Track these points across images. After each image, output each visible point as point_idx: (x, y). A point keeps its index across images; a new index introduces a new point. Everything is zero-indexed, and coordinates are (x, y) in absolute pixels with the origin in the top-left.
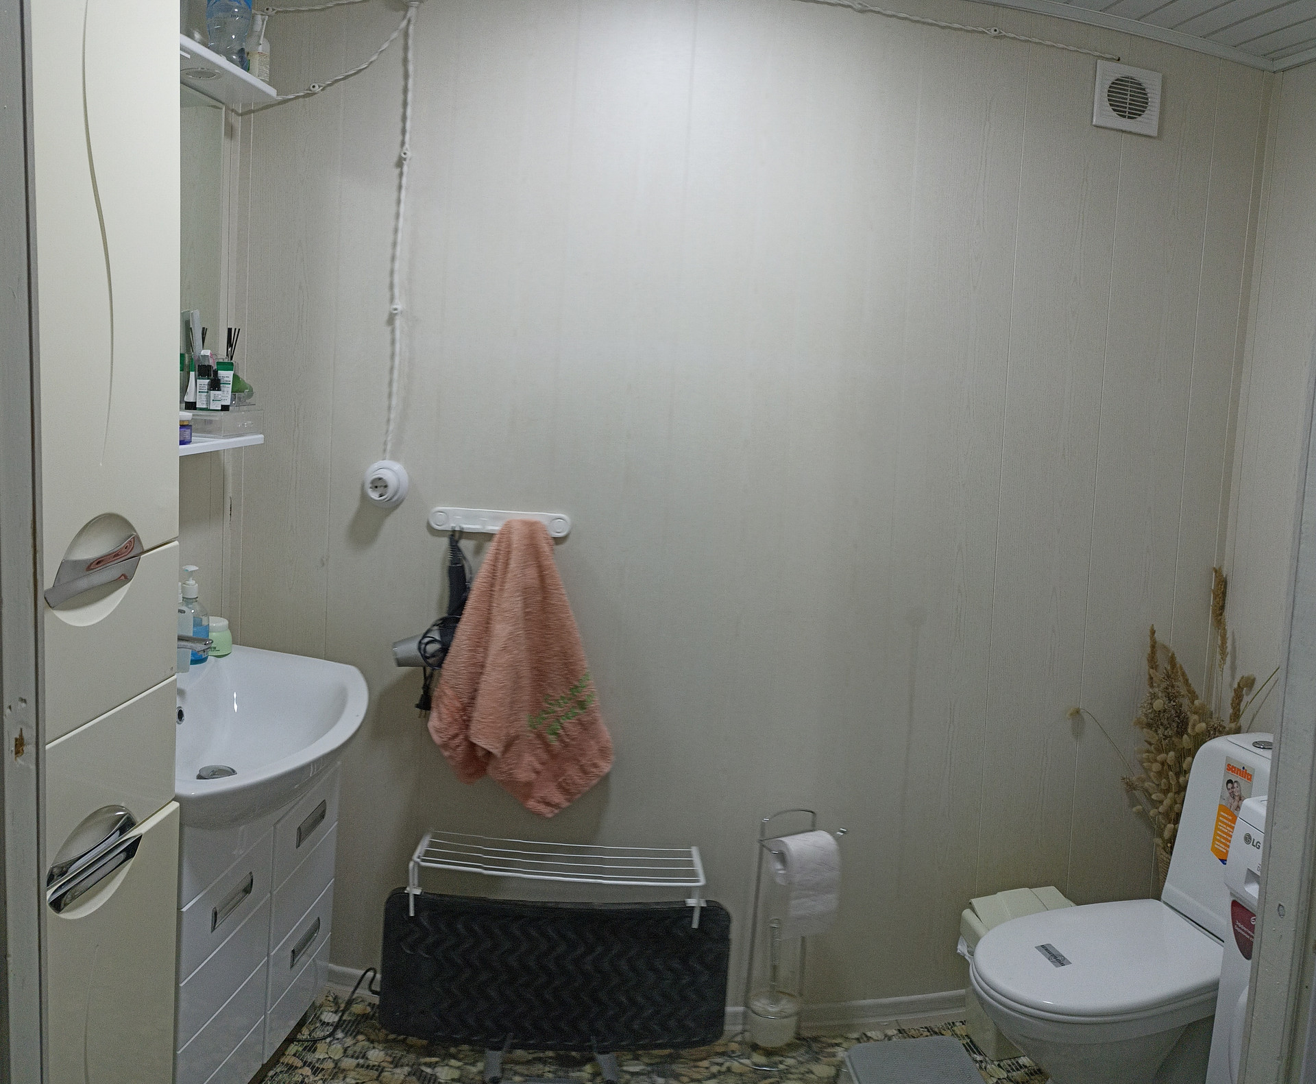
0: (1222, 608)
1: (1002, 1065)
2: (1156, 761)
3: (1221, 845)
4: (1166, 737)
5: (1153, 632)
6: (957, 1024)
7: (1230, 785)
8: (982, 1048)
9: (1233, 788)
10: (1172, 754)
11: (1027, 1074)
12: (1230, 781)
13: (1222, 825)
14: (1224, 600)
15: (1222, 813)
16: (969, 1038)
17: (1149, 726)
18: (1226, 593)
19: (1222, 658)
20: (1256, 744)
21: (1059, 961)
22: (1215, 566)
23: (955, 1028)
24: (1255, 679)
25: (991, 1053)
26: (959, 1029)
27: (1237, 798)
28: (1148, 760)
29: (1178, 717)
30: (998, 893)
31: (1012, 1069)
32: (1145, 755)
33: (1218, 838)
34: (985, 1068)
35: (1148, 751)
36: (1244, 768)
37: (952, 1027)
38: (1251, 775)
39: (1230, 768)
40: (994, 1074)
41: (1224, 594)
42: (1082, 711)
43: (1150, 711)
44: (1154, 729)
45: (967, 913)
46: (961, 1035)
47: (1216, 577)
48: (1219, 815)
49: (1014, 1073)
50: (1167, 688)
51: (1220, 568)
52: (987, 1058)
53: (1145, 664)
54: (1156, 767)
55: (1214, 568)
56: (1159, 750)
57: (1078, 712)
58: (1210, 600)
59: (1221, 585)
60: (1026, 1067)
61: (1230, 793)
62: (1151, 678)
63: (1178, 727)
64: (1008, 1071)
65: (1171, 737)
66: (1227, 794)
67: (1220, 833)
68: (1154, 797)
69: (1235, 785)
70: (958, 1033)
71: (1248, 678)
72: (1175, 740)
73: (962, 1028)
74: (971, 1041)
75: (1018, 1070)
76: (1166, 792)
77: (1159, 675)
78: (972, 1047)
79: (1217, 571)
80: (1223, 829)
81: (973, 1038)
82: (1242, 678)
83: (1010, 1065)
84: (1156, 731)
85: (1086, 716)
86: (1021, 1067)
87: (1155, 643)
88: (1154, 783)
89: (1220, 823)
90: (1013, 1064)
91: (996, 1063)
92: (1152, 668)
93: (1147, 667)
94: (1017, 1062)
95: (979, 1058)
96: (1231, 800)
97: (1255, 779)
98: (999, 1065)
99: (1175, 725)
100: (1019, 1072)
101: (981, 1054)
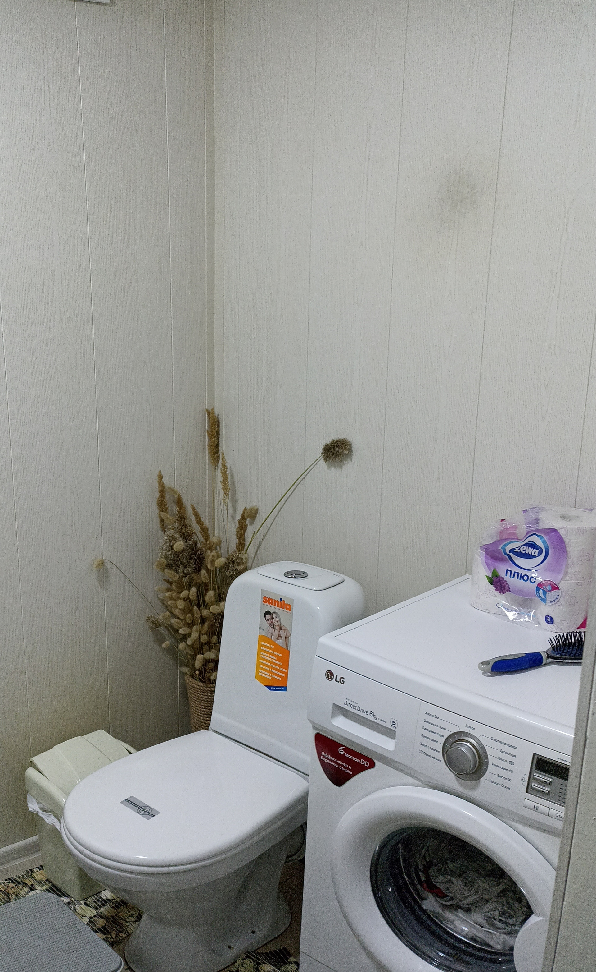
0: (217, 446)
1: (88, 903)
2: (179, 598)
3: (266, 673)
4: (186, 575)
5: (161, 477)
6: (35, 870)
7: (268, 616)
8: (65, 889)
9: (272, 618)
10: (194, 590)
11: (113, 907)
12: (268, 613)
13: (264, 654)
14: (218, 439)
15: (263, 643)
16: (50, 882)
17: (169, 566)
18: (219, 431)
19: (225, 494)
20: (288, 574)
21: (148, 813)
22: (207, 408)
23: (34, 875)
24: (257, 510)
25: (75, 891)
26: (39, 875)
27: (277, 628)
28: (171, 598)
29: (195, 554)
30: (55, 747)
31: (99, 905)
32: (168, 594)
33: (262, 666)
34: (75, 909)
35: (168, 590)
36: (281, 599)
37: (31, 875)
38: (290, 606)
39: (267, 600)
40: (85, 914)
41: (218, 433)
42: (105, 561)
43: (170, 552)
44: (173, 568)
45: (30, 772)
46: (42, 881)
47: (209, 418)
48: (260, 645)
49: (101, 908)
50: (181, 529)
51: (213, 410)
52: (73, 899)
53: (155, 509)
54: (181, 604)
55: (207, 410)
56: (181, 588)
57: (102, 563)
58: (205, 440)
59: (215, 425)
60: (109, 900)
61: (269, 624)
62: (162, 520)
63: (195, 564)
64: (96, 909)
65: (189, 574)
66: (266, 624)
67: (263, 661)
68: (181, 631)
69: (274, 616)
70: (39, 879)
71: (252, 509)
72: (194, 576)
73: (41, 874)
74: (53, 885)
75: (104, 905)
76: (190, 625)
77: (169, 517)
78: (55, 890)
79: (210, 413)
80: (266, 658)
81: (54, 882)
82: (245, 509)
83: (95, 902)
84: (176, 570)
85: (108, 565)
86: (106, 902)
87: (164, 487)
88: (179, 618)
89: (262, 653)
90: (98, 900)
91: (83, 902)
92: (162, 511)
93: (158, 511)
94: (100, 898)
95: (66, 900)
96: (271, 630)
97: (295, 608)
98: (86, 904)
99: (192, 562)
100: (105, 907)
101: (66, 896)
